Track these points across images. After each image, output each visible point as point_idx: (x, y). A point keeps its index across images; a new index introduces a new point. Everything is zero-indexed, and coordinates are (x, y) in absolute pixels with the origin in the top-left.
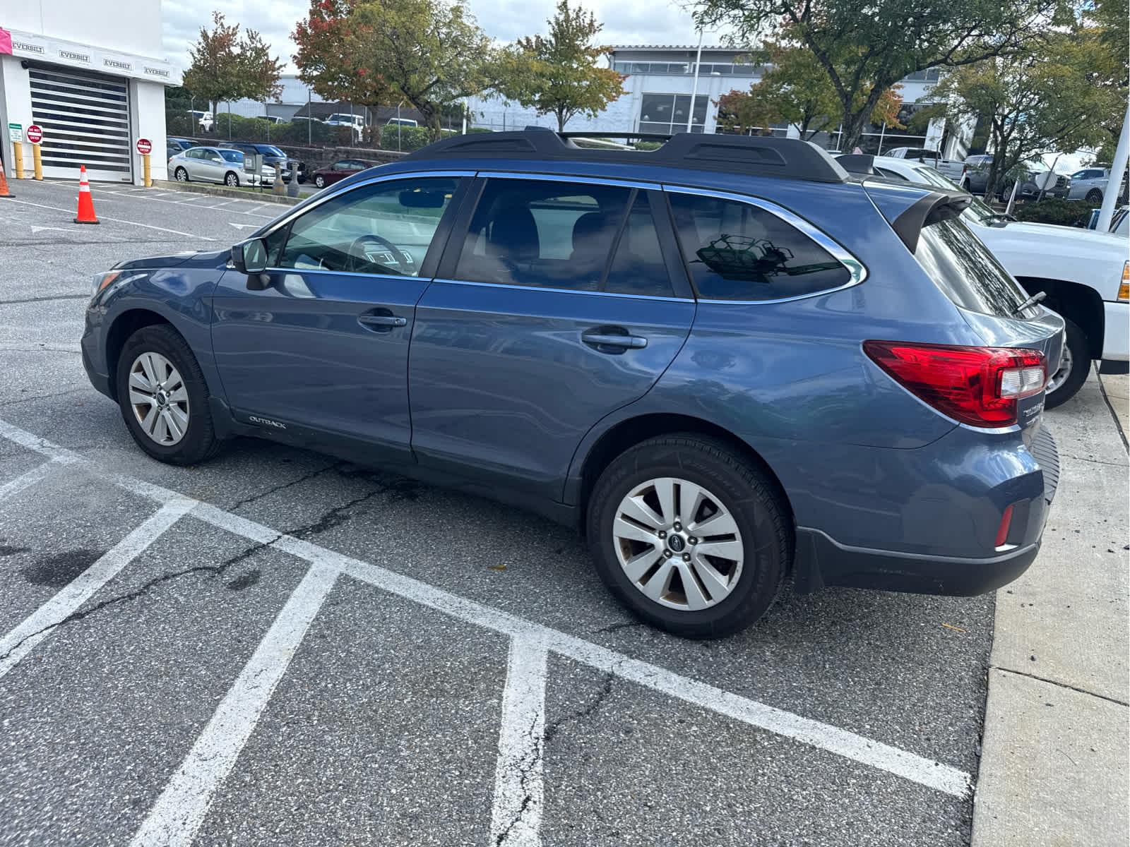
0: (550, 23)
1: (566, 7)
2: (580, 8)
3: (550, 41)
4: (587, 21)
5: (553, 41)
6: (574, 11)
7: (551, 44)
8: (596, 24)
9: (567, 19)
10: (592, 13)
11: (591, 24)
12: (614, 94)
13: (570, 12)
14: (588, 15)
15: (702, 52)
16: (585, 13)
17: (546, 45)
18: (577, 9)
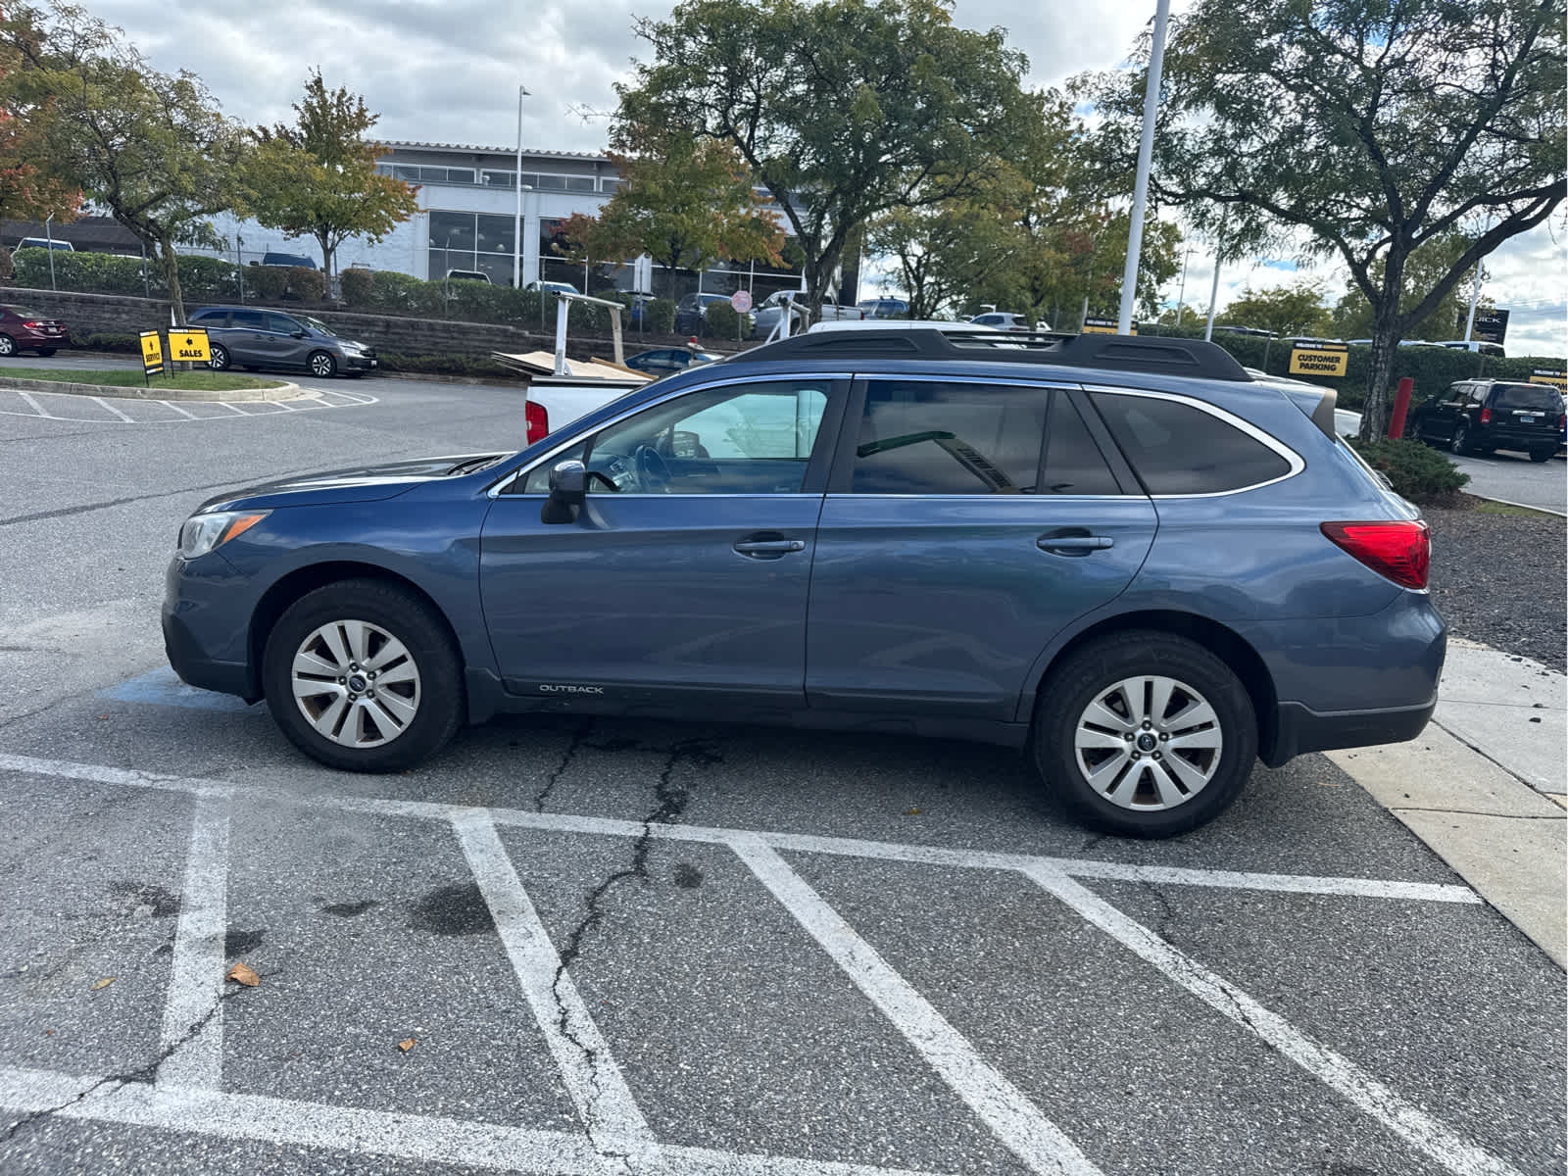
0: (297, 108)
1: (320, 88)
2: (343, 91)
3: (301, 134)
4: (354, 110)
5: (305, 135)
6: (333, 94)
7: (302, 139)
8: (369, 115)
9: (324, 105)
10: (361, 99)
11: (362, 112)
12: (403, 212)
13: (328, 96)
14: (356, 101)
15: (523, 158)
16: (350, 99)
17: (292, 139)
18: (338, 92)
